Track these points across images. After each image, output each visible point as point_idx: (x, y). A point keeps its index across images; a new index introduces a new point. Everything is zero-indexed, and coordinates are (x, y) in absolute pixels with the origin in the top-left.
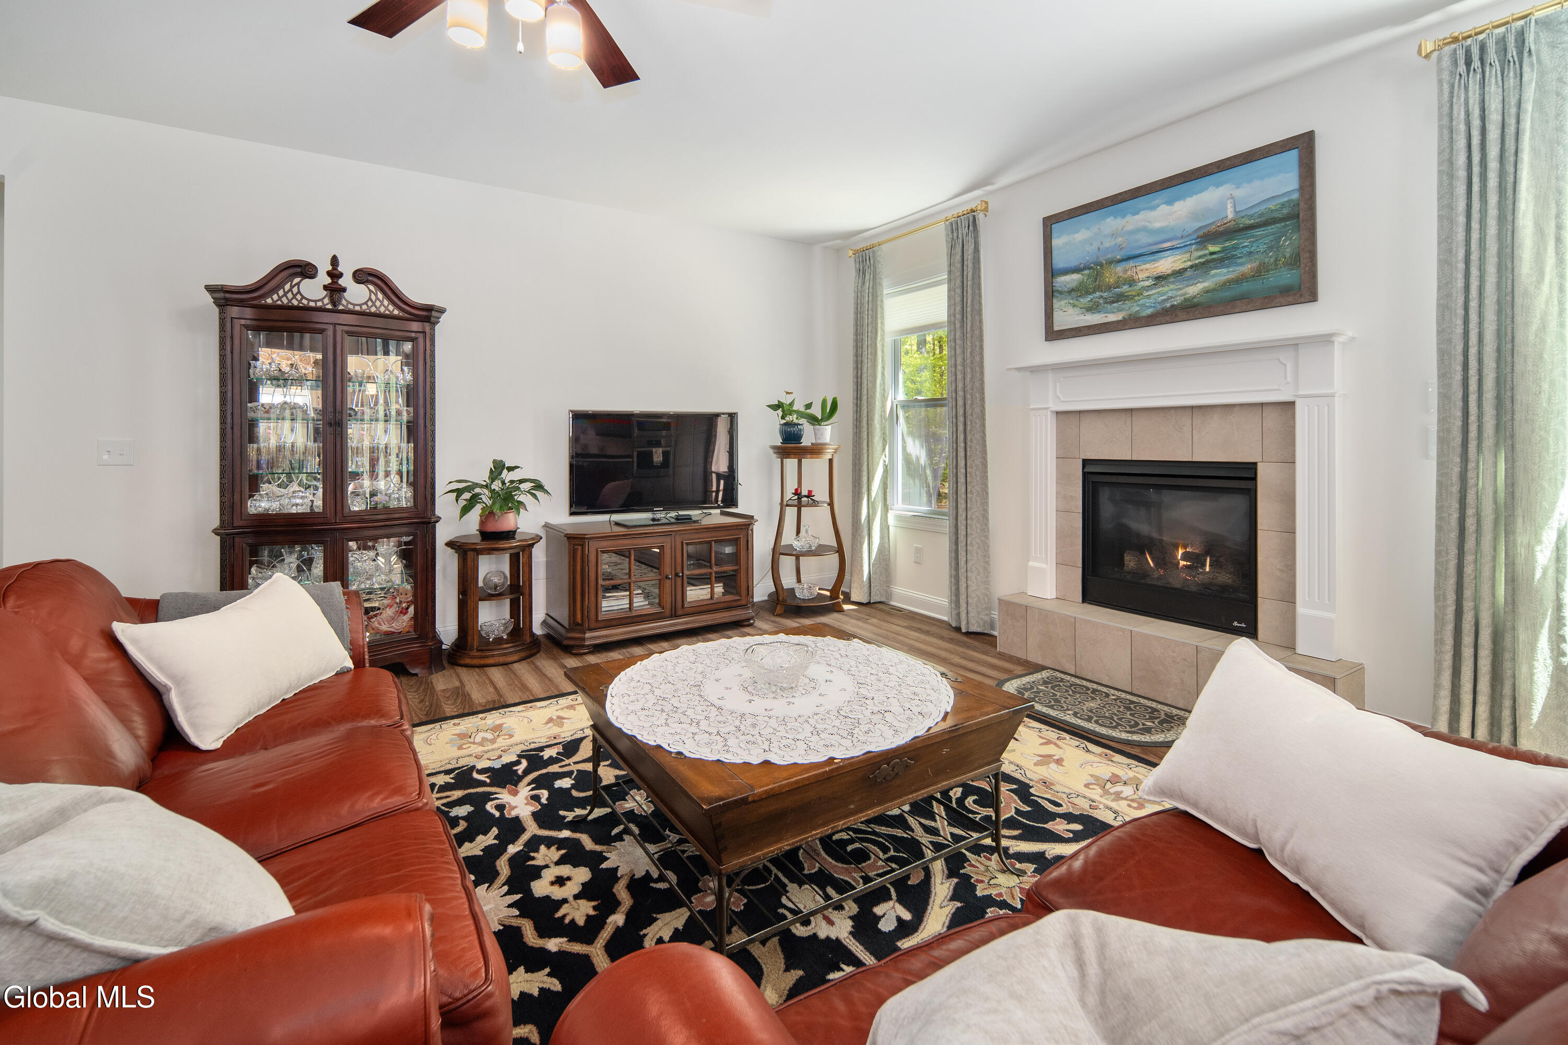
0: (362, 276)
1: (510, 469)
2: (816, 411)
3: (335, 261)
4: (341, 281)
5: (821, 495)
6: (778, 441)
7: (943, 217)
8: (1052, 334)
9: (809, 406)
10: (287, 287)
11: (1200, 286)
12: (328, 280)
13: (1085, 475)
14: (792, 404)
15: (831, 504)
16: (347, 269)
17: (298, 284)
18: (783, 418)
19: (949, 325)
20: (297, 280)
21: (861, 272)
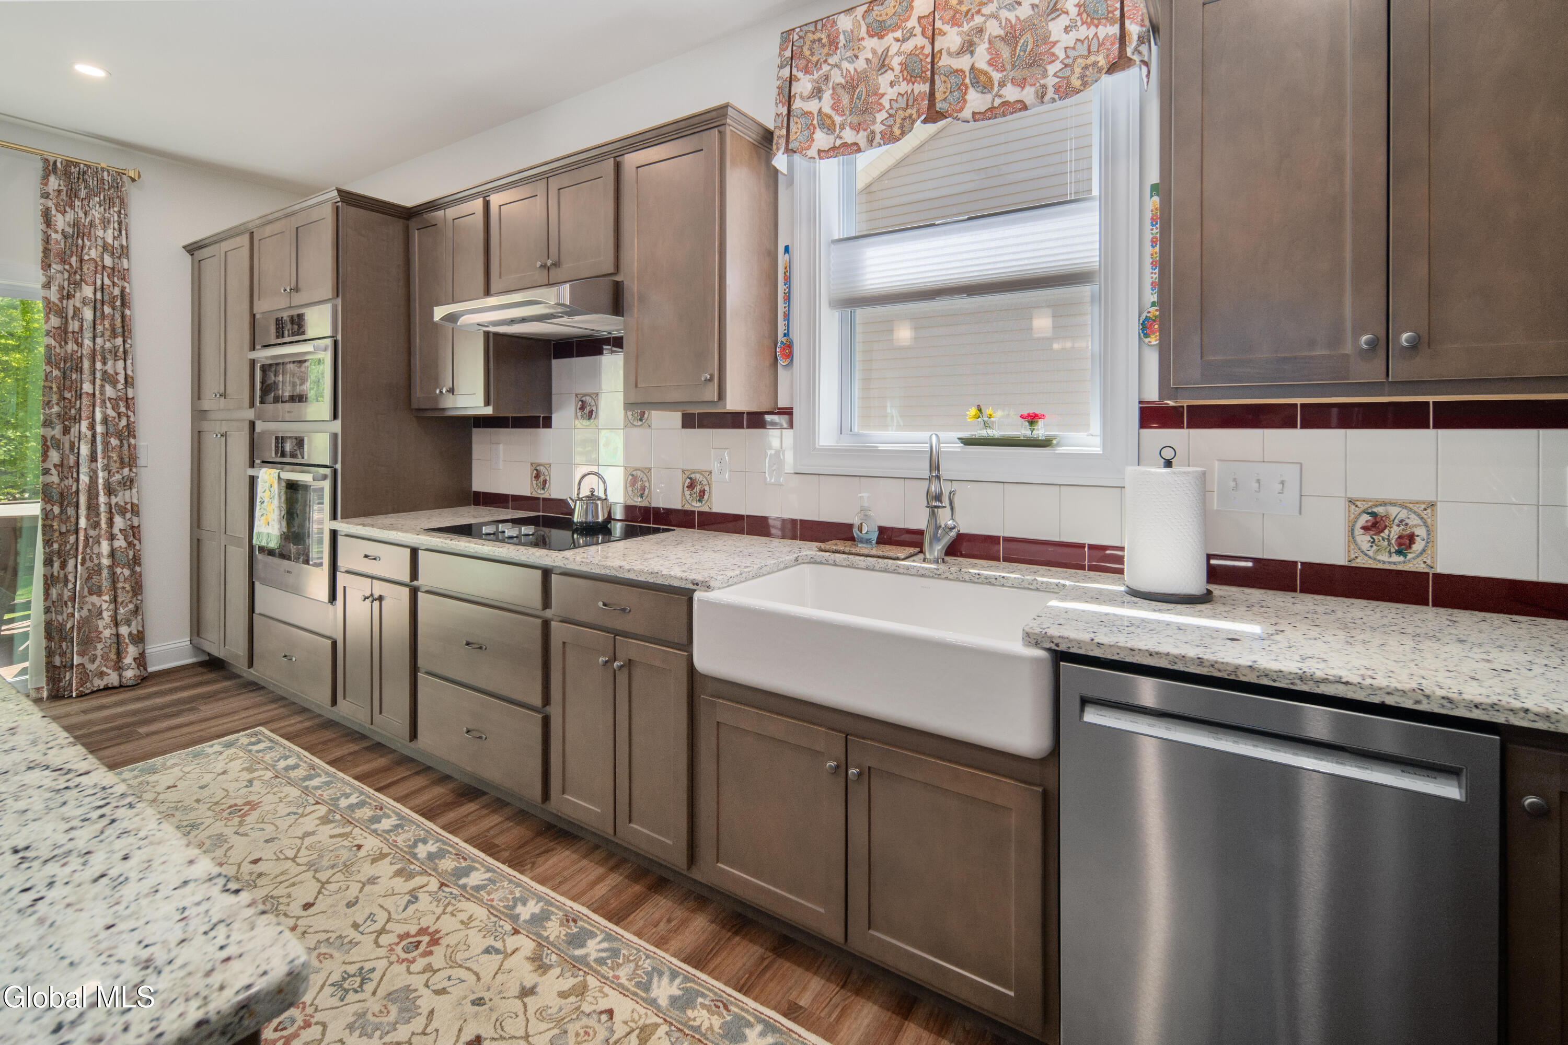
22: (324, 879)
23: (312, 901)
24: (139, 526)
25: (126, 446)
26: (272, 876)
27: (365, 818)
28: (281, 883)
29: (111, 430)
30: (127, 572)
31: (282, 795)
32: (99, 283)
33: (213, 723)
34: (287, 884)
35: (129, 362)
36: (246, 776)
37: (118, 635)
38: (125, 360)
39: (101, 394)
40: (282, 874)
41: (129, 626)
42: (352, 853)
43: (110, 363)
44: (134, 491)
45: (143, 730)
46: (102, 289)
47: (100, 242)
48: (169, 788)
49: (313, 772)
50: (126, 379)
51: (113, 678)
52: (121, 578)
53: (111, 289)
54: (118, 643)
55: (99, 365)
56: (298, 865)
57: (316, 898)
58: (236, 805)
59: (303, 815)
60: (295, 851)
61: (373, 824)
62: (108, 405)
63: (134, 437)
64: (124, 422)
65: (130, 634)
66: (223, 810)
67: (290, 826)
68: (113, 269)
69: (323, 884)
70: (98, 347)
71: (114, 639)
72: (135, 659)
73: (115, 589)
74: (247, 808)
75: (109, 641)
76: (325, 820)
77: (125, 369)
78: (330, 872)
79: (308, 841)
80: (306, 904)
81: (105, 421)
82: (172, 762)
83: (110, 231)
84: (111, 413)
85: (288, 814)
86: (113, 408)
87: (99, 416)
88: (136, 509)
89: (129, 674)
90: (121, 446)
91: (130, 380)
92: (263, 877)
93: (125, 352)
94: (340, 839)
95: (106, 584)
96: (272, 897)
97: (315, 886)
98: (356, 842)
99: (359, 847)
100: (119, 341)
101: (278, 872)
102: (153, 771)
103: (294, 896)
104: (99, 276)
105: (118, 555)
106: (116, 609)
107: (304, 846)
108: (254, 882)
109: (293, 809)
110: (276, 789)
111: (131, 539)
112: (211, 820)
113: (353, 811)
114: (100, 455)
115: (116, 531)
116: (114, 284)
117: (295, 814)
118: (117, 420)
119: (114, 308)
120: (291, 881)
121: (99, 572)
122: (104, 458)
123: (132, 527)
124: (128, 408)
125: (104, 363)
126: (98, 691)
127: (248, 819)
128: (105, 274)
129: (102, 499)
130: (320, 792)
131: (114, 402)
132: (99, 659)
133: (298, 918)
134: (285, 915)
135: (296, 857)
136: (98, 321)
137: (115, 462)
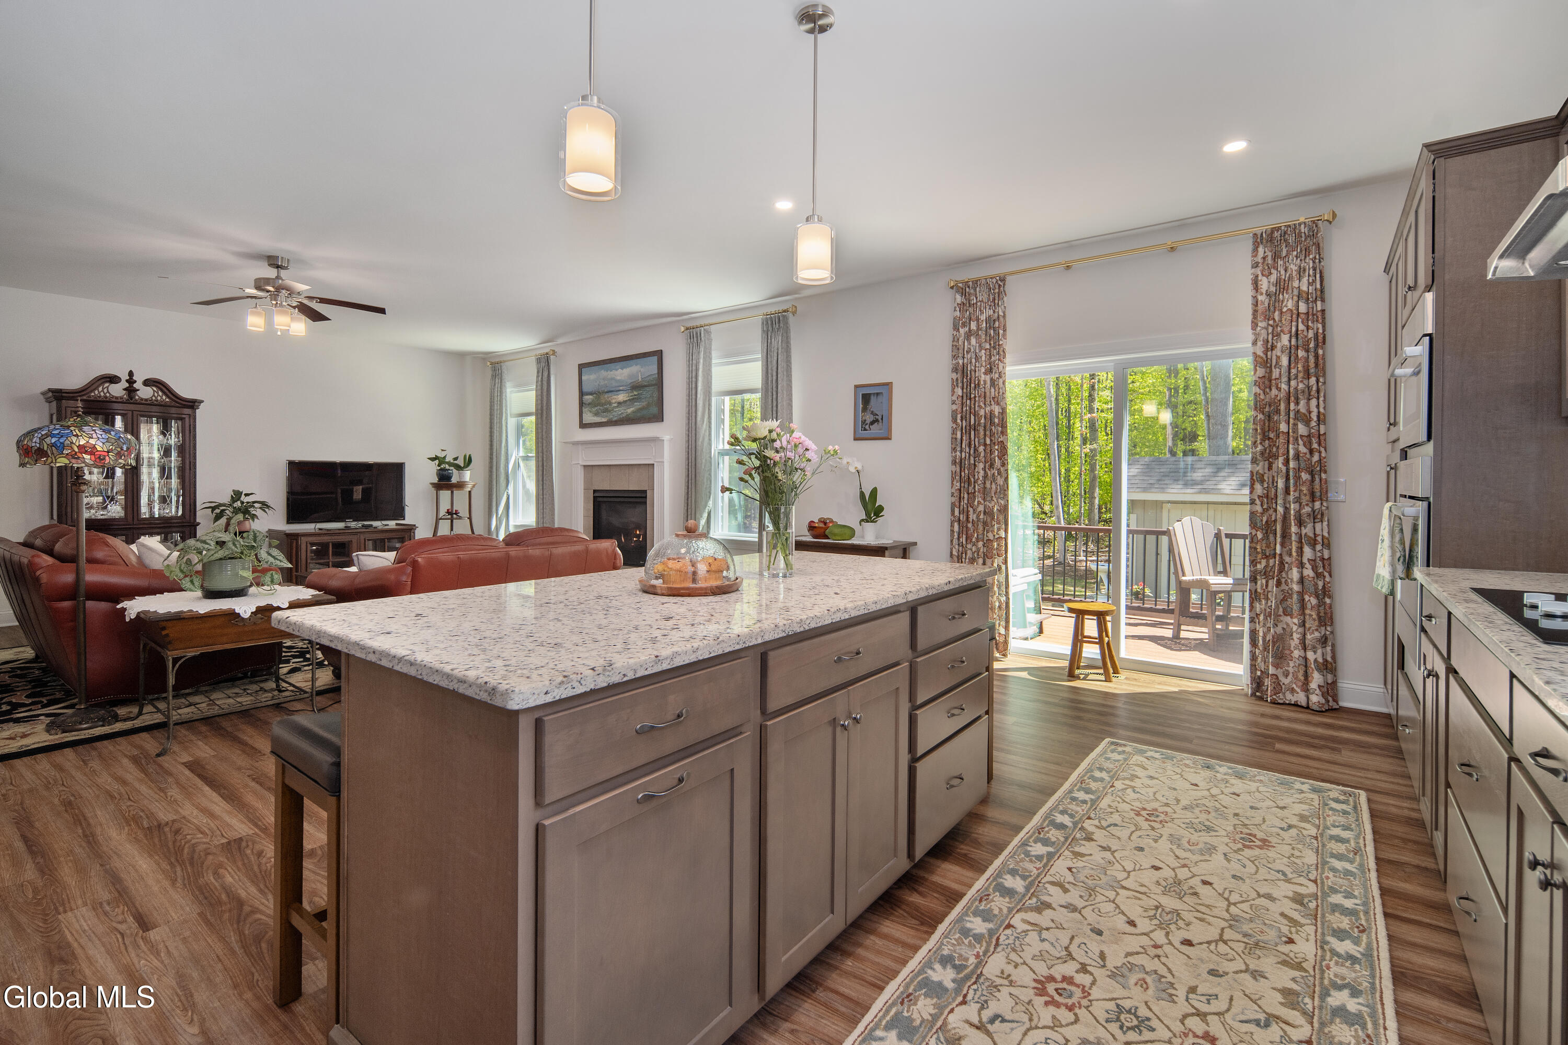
0: (147, 383)
1: (247, 495)
2: (460, 462)
3: (131, 374)
4: (135, 385)
5: (464, 513)
6: (436, 480)
7: (534, 353)
8: (583, 425)
9: (456, 459)
10: (100, 389)
11: (632, 409)
12: (127, 385)
13: (595, 498)
14: (445, 457)
15: (470, 518)
16: (139, 378)
17: (107, 387)
18: (439, 465)
19: (537, 414)
20: (107, 385)
21: (494, 377)
22: (1225, 937)
23: (1194, 943)
24: (1329, 558)
25: (1317, 480)
26: (1200, 902)
27: (1335, 926)
28: (1198, 911)
29: (1302, 465)
30: (1314, 601)
31: (1297, 853)
32: (1294, 329)
33: (1336, 768)
34: (1199, 915)
35: (1321, 399)
36: (1294, 821)
37: (1306, 659)
38: (1318, 399)
39: (1294, 432)
40: (1208, 906)
41: (1315, 652)
42: (1277, 940)
43: (1302, 403)
44: (1325, 523)
45: (1278, 746)
46: (1297, 334)
47: (1296, 292)
48: (1234, 794)
49: (1351, 855)
50: (1318, 417)
51: (1301, 698)
52: (1309, 606)
53: (1305, 333)
54: (1306, 666)
55: (1292, 406)
56: (1227, 911)
57: (1201, 944)
58: (1255, 836)
59: (1288, 881)
60: (1241, 899)
61: (1333, 936)
62: (1301, 442)
63: (1325, 472)
64: (1316, 458)
65: (1316, 660)
66: (1241, 833)
67: (1266, 880)
68: (1307, 313)
69: (1221, 939)
70: (1292, 389)
71: (1302, 661)
72: (1319, 686)
73: (1304, 614)
74: (1258, 843)
75: (1298, 662)
76: (1298, 899)
77: (1318, 406)
78: (1240, 937)
79: (1262, 901)
80: (1189, 941)
81: (1297, 457)
82: (1262, 778)
83: (1305, 280)
84: (1302, 449)
85: (1278, 872)
86: (1304, 445)
87: (1292, 452)
88: (1326, 541)
89: (1315, 699)
90: (1313, 481)
91: (1322, 417)
92: (1195, 897)
93: (1318, 391)
94: (1286, 922)
95: (1296, 608)
96: (1178, 914)
97: (1214, 934)
98: (1294, 936)
99: (1291, 941)
100: (1313, 380)
101: (1207, 903)
102: (1240, 777)
103: (1191, 927)
104: (1294, 324)
105: (1306, 583)
106: (1304, 635)
107: (1252, 902)
108: (1185, 894)
109: (1288, 871)
110: (1299, 846)
111: (1321, 570)
112: (1224, 833)
113: (1333, 911)
114: (1292, 489)
115: (1305, 560)
116: (1308, 328)
117: (1284, 874)
118: (1308, 456)
119: (1307, 351)
120: (1205, 916)
121: (1291, 596)
122: (1295, 491)
123: (1323, 559)
124: (1320, 444)
125: (1297, 403)
126: (1289, 704)
127: (1248, 853)
128: (1300, 320)
129: (1294, 529)
130: (1331, 875)
131: (1305, 439)
132: (1291, 675)
133: (1170, 943)
134: (1167, 934)
135: (1235, 904)
136: (1292, 365)
137: (1305, 495)
